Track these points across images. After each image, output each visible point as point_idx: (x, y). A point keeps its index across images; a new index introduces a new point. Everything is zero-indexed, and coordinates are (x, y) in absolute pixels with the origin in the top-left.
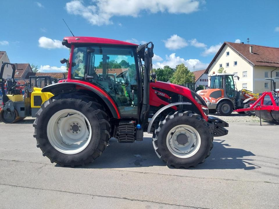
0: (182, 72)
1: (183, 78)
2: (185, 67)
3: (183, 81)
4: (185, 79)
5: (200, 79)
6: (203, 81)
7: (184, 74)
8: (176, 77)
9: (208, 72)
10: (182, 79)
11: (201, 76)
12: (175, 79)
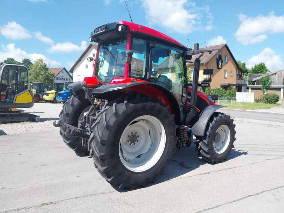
0: (40, 68)
1: (42, 75)
2: (43, 63)
3: (42, 78)
4: (44, 76)
5: (57, 78)
6: (60, 80)
7: (42, 70)
8: (33, 73)
9: (73, 71)
10: (40, 76)
11: (58, 74)
12: (32, 75)
